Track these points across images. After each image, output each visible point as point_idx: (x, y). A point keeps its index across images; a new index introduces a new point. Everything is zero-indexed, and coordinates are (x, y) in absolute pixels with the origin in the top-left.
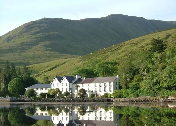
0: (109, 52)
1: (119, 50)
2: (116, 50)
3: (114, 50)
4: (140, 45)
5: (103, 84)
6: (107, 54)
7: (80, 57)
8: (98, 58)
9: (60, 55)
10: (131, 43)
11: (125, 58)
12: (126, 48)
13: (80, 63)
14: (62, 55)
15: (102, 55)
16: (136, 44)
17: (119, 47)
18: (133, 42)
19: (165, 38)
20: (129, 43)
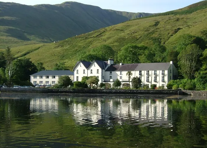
0: (91, 37)
1: (102, 36)
2: (99, 36)
3: (96, 36)
4: (127, 32)
5: (151, 72)
6: (90, 40)
7: (55, 42)
8: (80, 44)
9: (19, 41)
10: (115, 29)
11: (114, 44)
12: (111, 34)
13: (59, 49)
14: (21, 41)
15: (83, 41)
16: (122, 30)
17: (101, 33)
18: (117, 28)
19: (154, 25)
20: (113, 29)
